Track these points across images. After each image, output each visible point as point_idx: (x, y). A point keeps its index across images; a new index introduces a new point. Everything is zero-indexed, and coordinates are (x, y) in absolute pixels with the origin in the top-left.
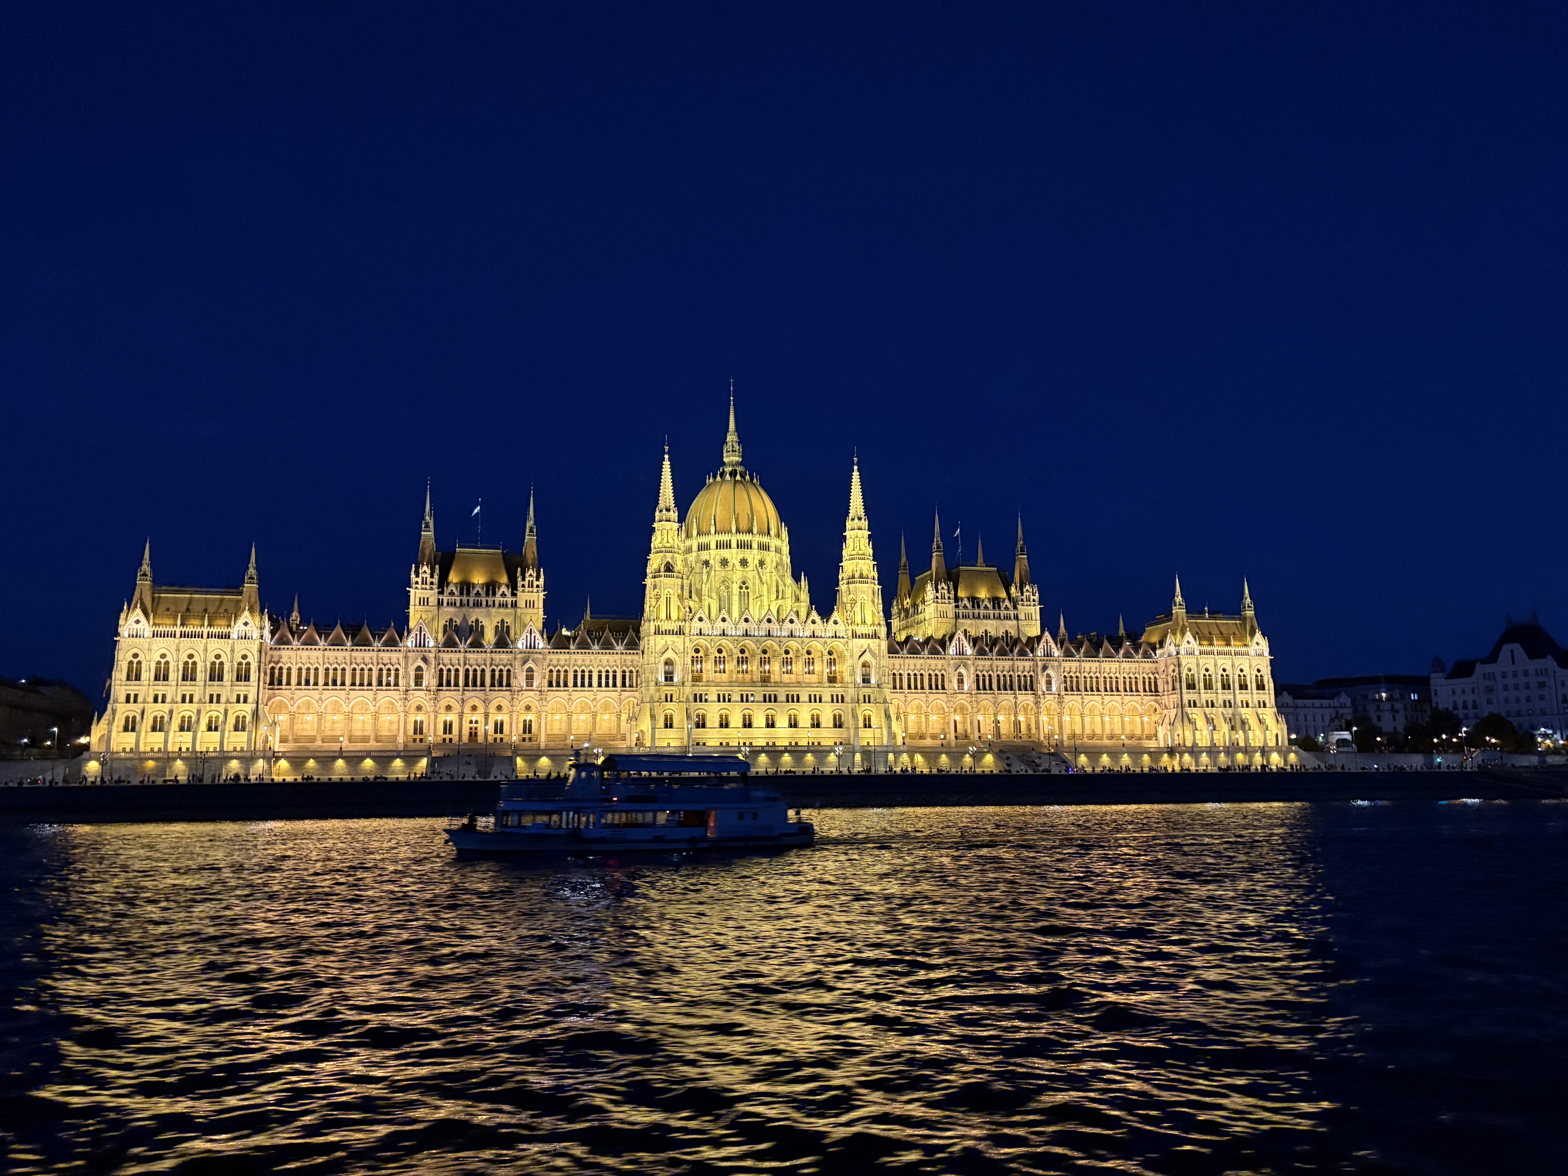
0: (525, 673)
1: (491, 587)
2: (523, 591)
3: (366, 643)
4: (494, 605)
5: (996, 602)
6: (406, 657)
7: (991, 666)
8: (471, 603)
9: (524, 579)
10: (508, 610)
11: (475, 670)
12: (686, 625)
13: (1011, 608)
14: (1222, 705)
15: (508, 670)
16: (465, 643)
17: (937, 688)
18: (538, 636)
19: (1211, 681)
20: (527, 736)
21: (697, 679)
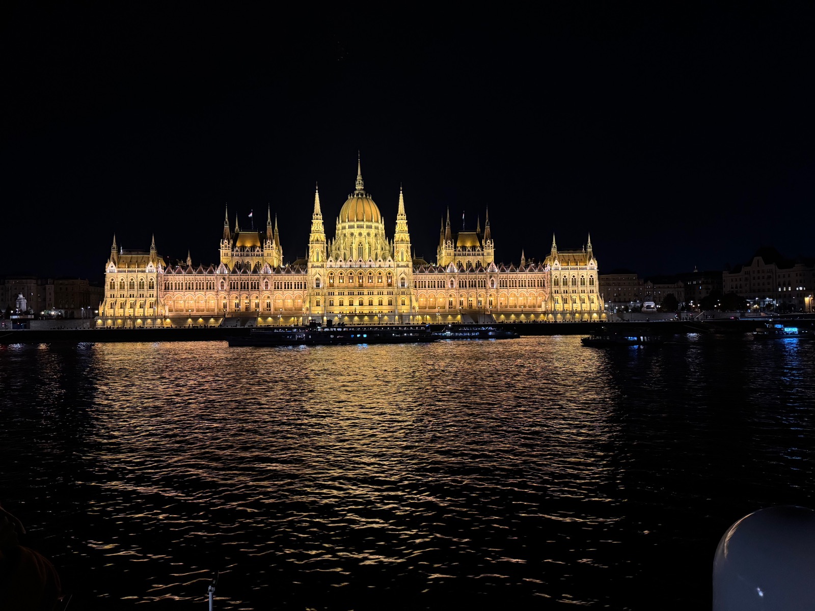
0: (264, 284)
2: (266, 249)
3: (201, 272)
4: (254, 256)
5: (474, 248)
6: (216, 278)
7: (466, 277)
8: (245, 255)
9: (266, 245)
10: (260, 258)
11: (245, 283)
12: (325, 263)
13: (481, 251)
14: (572, 292)
15: (258, 283)
16: (240, 271)
17: (441, 287)
18: (269, 269)
19: (566, 281)
20: (269, 308)
21: (332, 285)
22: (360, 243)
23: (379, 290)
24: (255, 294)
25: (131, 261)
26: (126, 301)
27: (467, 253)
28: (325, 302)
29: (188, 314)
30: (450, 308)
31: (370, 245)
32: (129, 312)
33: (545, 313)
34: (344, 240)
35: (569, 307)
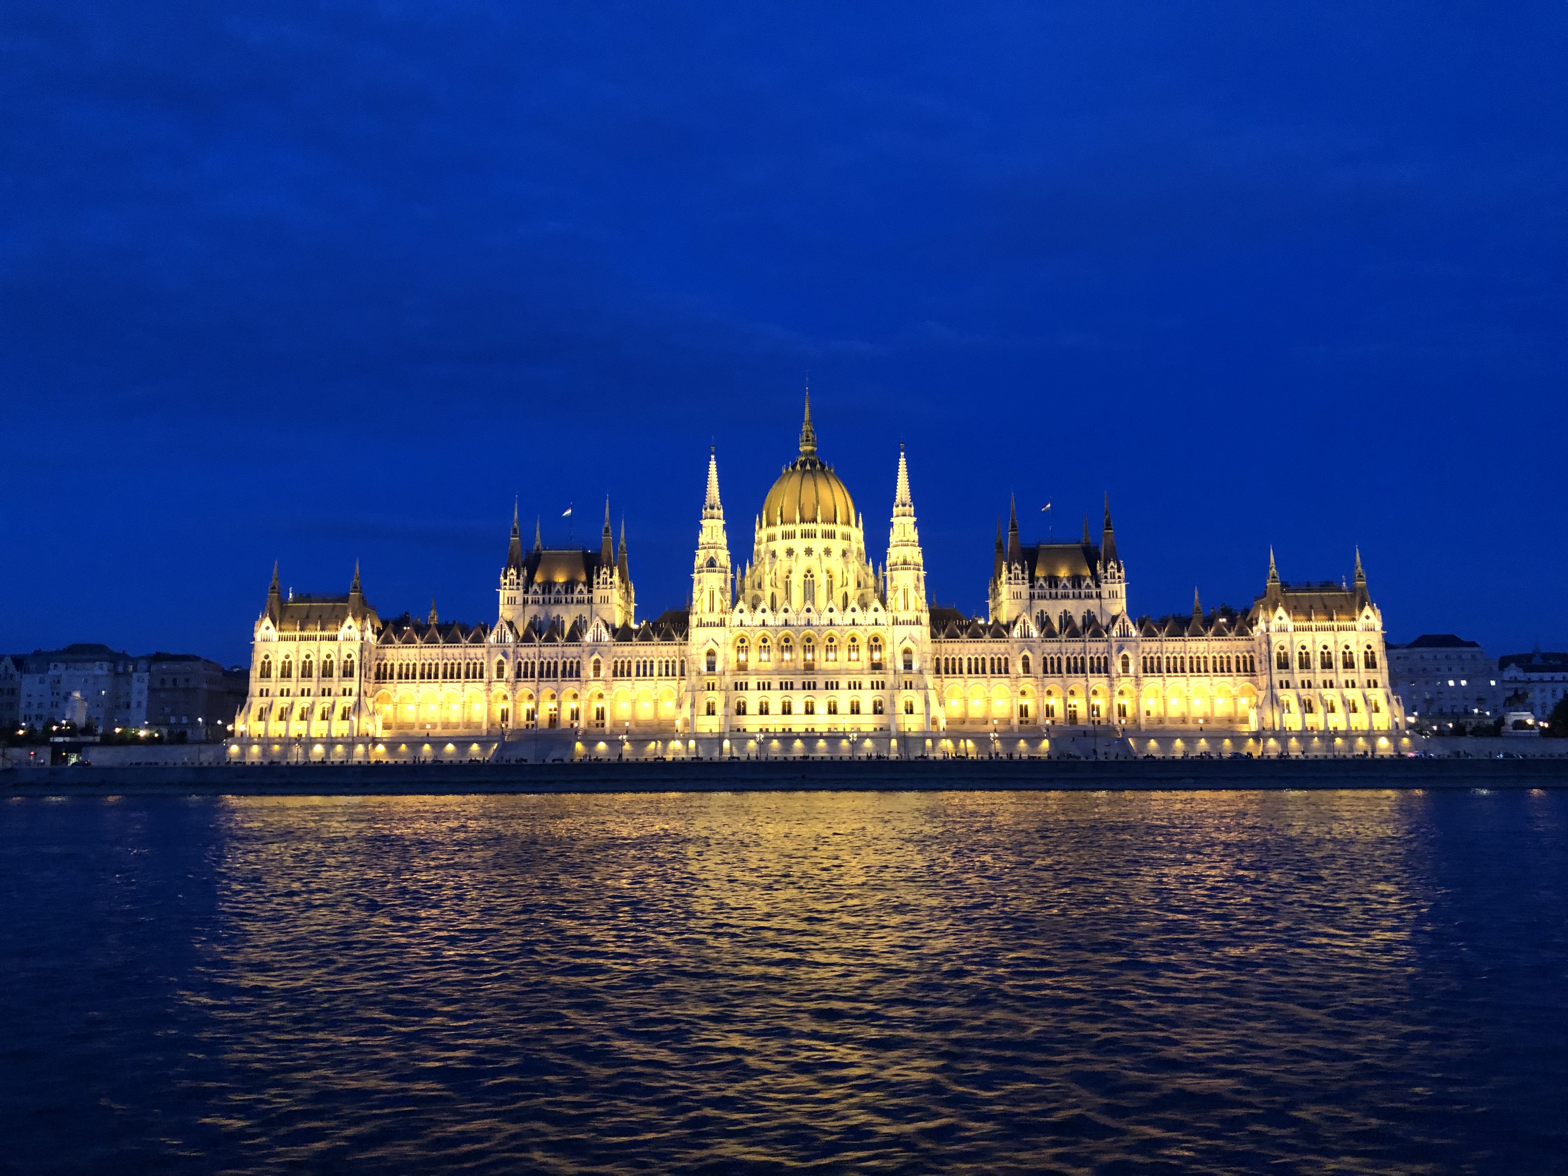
0: (592, 665)
1: (570, 585)
2: (598, 588)
3: (457, 640)
4: (572, 602)
5: (1076, 580)
6: (488, 652)
7: (1060, 648)
8: (552, 601)
9: (598, 577)
10: (585, 606)
11: (549, 663)
12: (727, 617)
13: (1093, 586)
14: (1322, 685)
15: (578, 663)
16: (540, 638)
17: (1000, 672)
18: (604, 630)
19: (1308, 659)
20: (600, 722)
21: (742, 668)
22: (809, 571)
23: (852, 678)
24: (570, 687)
25: (307, 617)
26: (292, 704)
27: (1060, 591)
28: (726, 705)
29: (423, 733)
30: (1021, 722)
31: (831, 577)
32: (297, 728)
33: (1257, 736)
34: (772, 564)
35: (1316, 720)
